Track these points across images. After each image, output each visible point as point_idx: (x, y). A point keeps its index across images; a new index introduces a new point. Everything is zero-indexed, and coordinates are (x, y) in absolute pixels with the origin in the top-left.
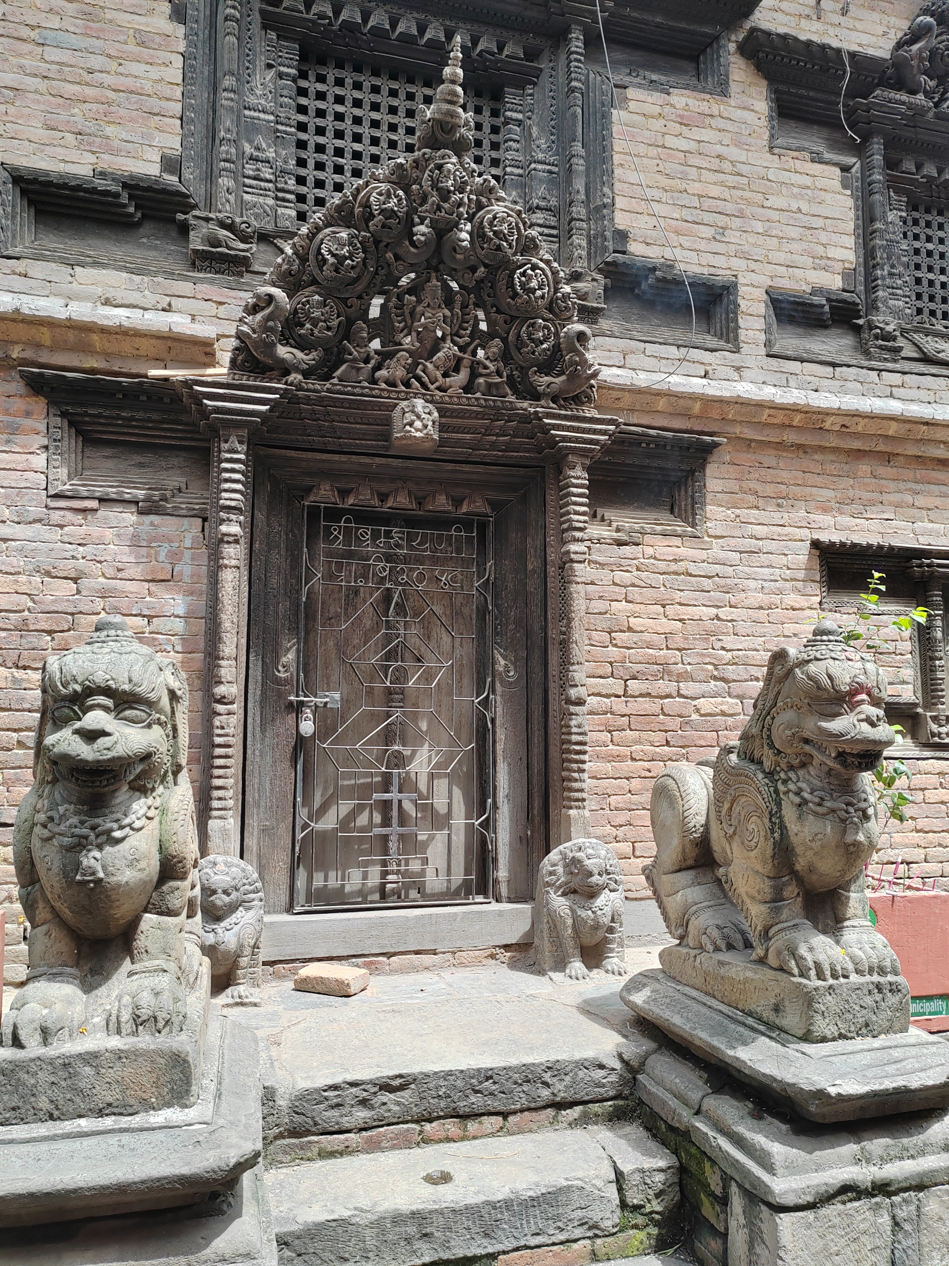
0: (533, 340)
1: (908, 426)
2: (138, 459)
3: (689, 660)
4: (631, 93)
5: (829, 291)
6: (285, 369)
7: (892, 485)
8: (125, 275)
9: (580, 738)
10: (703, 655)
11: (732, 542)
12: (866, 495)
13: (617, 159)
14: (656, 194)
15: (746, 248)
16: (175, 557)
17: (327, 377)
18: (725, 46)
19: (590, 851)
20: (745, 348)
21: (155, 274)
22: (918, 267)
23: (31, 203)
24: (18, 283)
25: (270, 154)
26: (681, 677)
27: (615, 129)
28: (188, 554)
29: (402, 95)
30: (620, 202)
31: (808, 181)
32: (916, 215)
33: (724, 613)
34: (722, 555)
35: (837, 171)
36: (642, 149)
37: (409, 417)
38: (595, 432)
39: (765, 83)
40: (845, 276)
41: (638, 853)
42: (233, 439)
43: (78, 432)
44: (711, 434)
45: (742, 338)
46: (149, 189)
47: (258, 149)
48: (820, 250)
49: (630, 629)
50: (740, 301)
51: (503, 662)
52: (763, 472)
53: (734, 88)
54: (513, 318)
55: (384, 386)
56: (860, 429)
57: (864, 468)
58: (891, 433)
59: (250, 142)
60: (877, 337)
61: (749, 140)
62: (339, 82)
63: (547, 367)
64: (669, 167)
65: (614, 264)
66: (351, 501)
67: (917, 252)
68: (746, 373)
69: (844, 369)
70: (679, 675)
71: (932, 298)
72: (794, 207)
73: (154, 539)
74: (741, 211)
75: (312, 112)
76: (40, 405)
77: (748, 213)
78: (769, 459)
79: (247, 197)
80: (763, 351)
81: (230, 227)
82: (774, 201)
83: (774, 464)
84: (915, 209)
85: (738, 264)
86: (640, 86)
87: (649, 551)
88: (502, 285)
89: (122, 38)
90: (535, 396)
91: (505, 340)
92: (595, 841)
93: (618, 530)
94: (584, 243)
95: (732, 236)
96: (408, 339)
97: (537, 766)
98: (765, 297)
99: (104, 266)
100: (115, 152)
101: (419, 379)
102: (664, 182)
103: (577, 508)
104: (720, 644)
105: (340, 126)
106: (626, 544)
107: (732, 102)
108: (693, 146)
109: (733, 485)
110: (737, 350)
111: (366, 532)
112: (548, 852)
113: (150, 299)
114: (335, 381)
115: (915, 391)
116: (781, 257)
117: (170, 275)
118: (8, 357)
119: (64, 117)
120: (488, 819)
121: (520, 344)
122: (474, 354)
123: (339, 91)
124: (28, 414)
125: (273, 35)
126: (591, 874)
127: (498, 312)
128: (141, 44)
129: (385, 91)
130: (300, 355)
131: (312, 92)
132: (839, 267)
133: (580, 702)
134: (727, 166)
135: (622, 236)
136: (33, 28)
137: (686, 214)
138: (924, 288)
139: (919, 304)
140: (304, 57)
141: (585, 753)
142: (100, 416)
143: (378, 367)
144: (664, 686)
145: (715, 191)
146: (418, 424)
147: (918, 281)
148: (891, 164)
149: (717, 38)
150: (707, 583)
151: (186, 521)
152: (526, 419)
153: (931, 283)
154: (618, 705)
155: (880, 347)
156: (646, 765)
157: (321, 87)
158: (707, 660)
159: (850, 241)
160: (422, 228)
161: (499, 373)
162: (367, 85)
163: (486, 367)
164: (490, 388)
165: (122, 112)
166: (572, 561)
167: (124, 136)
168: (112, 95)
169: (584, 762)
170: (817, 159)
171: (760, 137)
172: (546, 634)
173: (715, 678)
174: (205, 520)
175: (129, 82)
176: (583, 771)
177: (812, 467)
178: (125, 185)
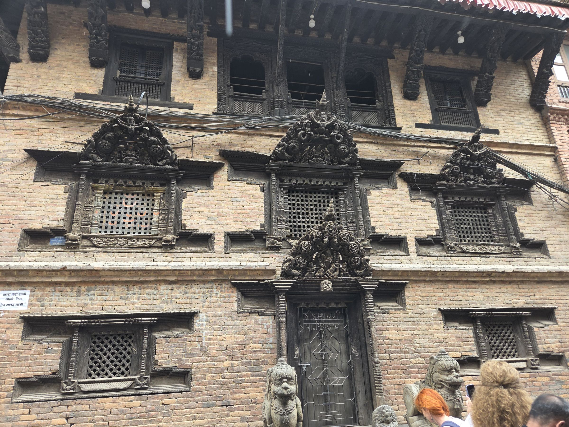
0: (355, 262)
1: (461, 273)
2: (257, 300)
3: (407, 347)
4: (371, 191)
5: (432, 236)
6: (294, 276)
7: (460, 290)
8: (253, 254)
9: (379, 374)
10: (411, 345)
11: (415, 310)
12: (453, 294)
13: (370, 208)
14: (381, 216)
15: (407, 227)
16: (268, 327)
17: (303, 276)
18: (395, 176)
19: (387, 409)
20: (411, 254)
21: (260, 253)
22: (457, 224)
23: (231, 239)
24: (229, 259)
25: (284, 218)
26: (406, 352)
27: (368, 201)
28: (271, 326)
29: (313, 197)
30: (372, 219)
31: (422, 207)
32: (455, 210)
33: (415, 332)
34: (412, 315)
35: (430, 203)
36: (376, 205)
37: (325, 285)
38: (373, 284)
39: (406, 183)
40: (436, 231)
41: (400, 409)
42: (282, 295)
43: (243, 295)
44: (404, 280)
45: (410, 252)
46: (258, 232)
47: (281, 217)
48: (428, 225)
49: (389, 339)
50: (408, 242)
51: (354, 350)
52: (421, 289)
53: (398, 186)
54: (349, 257)
55: (318, 277)
56: (447, 275)
57: (451, 285)
58: (457, 275)
59: (279, 216)
60: (448, 247)
61: (404, 199)
62: (298, 196)
63: (359, 268)
64: (383, 208)
65: (372, 235)
66: (310, 306)
67: (457, 220)
68: (412, 261)
69: (440, 257)
70: (405, 352)
71: (463, 232)
72: (419, 214)
73: (263, 322)
74: (405, 217)
75: (292, 205)
76: (235, 290)
77: (407, 218)
78: (422, 285)
79: (279, 230)
80: (416, 254)
81: (277, 239)
82: (413, 214)
83: (424, 286)
84: (454, 208)
85: (406, 232)
86: (374, 189)
87: (392, 315)
88: (346, 250)
89: (250, 197)
90: (356, 275)
91: (347, 262)
92: (387, 406)
93: (382, 309)
94: (364, 231)
95: (403, 224)
96: (322, 265)
97: (367, 382)
98: (415, 240)
99: (248, 252)
100: (249, 225)
101: (326, 275)
102: (383, 212)
103: (371, 306)
104: (415, 342)
105: (298, 207)
106: (385, 313)
107: (398, 190)
108: (389, 202)
109: (413, 294)
110: (409, 255)
111: (314, 315)
112: (373, 410)
113: (259, 259)
114: (306, 277)
115: (462, 262)
116: (418, 228)
117: (263, 253)
118: (228, 279)
119: (238, 218)
120: (354, 399)
121: (351, 263)
122: (340, 266)
123: (298, 198)
124: (232, 292)
125: (282, 189)
126: (387, 417)
127: (345, 255)
128: (254, 198)
129: (309, 196)
130: (297, 272)
131: (291, 200)
132: (434, 229)
133: (378, 363)
134: (399, 206)
135: (374, 228)
136: (230, 198)
137: (390, 220)
138: (460, 230)
139: (460, 234)
140: (289, 192)
141: (381, 378)
142: (248, 291)
143: (316, 273)
144: (402, 355)
145: (397, 213)
146: (328, 287)
147: (458, 228)
148: (445, 198)
149: (393, 174)
150: (409, 324)
151: (270, 317)
152: (354, 282)
153: (462, 228)
154: (388, 362)
155: (450, 250)
156: (399, 380)
157: (293, 198)
158: (412, 347)
159: (437, 222)
160: (326, 240)
161: (346, 271)
162: (304, 196)
163: (343, 270)
164: (345, 275)
165: (251, 215)
166: (371, 321)
167: (251, 220)
168: (248, 211)
169: (381, 381)
170: (424, 201)
171: (407, 197)
172: (366, 342)
173: (415, 352)
174: (275, 316)
175: (252, 207)
176: (381, 384)
177: (436, 286)
178: (252, 232)
